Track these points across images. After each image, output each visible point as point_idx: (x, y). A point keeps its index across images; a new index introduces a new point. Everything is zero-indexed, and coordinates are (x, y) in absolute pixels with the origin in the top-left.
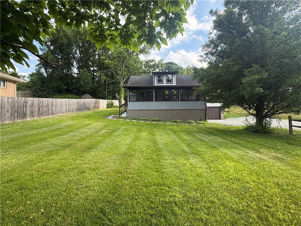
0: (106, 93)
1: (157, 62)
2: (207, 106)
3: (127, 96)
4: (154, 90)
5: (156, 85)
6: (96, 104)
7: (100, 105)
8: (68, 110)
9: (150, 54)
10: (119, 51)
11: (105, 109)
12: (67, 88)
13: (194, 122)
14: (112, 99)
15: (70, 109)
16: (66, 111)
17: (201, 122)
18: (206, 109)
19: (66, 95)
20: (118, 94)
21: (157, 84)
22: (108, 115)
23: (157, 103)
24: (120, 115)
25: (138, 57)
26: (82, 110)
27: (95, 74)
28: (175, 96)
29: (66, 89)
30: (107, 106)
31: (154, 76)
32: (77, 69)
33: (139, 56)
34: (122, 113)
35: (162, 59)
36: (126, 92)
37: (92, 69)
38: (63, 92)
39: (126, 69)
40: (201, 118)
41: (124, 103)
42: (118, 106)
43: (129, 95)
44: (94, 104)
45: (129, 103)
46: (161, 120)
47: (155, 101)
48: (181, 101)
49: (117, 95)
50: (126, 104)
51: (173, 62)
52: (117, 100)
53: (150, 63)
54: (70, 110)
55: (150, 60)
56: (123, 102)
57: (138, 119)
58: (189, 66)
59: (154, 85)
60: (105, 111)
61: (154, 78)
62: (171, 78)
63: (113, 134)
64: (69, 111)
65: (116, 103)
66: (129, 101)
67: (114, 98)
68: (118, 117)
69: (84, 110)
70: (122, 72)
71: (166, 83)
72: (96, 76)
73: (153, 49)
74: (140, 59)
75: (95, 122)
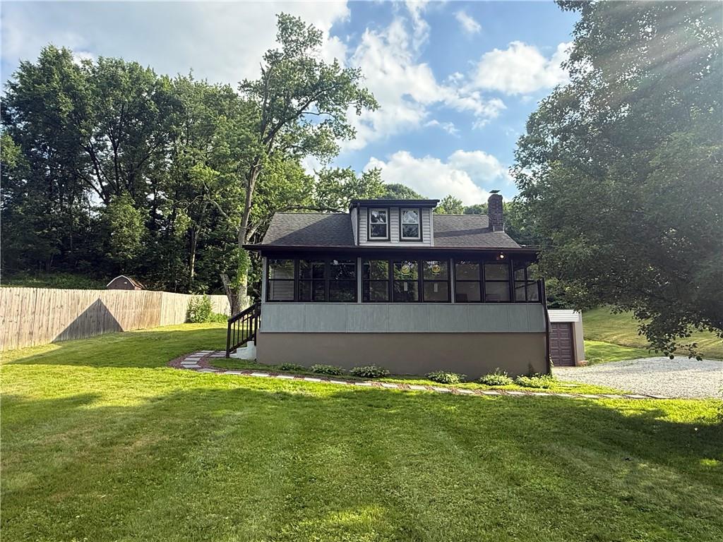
0: (190, 273)
1: (359, 176)
2: (551, 320)
3: (260, 283)
4: (359, 260)
5: (364, 243)
6: (146, 307)
7: (163, 313)
8: (26, 330)
9: (336, 154)
10: (239, 140)
11: (179, 326)
12: (60, 252)
13: (510, 380)
14: (210, 293)
15: (36, 325)
16: (19, 333)
17: (535, 380)
18: (547, 333)
19: (54, 276)
20: (230, 278)
21: (369, 240)
22: (186, 350)
23: (369, 307)
24: (229, 351)
25: (297, 163)
26: (89, 328)
27: (159, 212)
28: (436, 285)
29: (56, 257)
30: (188, 315)
31: (358, 213)
32: (101, 196)
33: (300, 163)
34: (239, 346)
35: (376, 170)
36: (255, 269)
37: (152, 197)
38: (44, 268)
39: (262, 198)
40: (530, 366)
41: (248, 306)
42: (229, 314)
43: (268, 276)
44: (139, 310)
45: (266, 308)
46: (388, 372)
47: (363, 301)
48: (457, 301)
49: (224, 278)
50: (255, 311)
51: (401, 186)
52: (226, 294)
53: (336, 179)
54: (36, 331)
55: (336, 172)
56: (246, 303)
57: (299, 369)
58: (450, 197)
59: (358, 243)
60: (176, 335)
61: (359, 219)
62: (419, 223)
63: (183, 459)
64: (31, 333)
65: (220, 304)
66: (268, 300)
67: (216, 288)
68: (221, 359)
69: (98, 330)
70: (247, 204)
71: (401, 240)
72: (161, 217)
73: (347, 137)
74: (304, 170)
75: (121, 383)
